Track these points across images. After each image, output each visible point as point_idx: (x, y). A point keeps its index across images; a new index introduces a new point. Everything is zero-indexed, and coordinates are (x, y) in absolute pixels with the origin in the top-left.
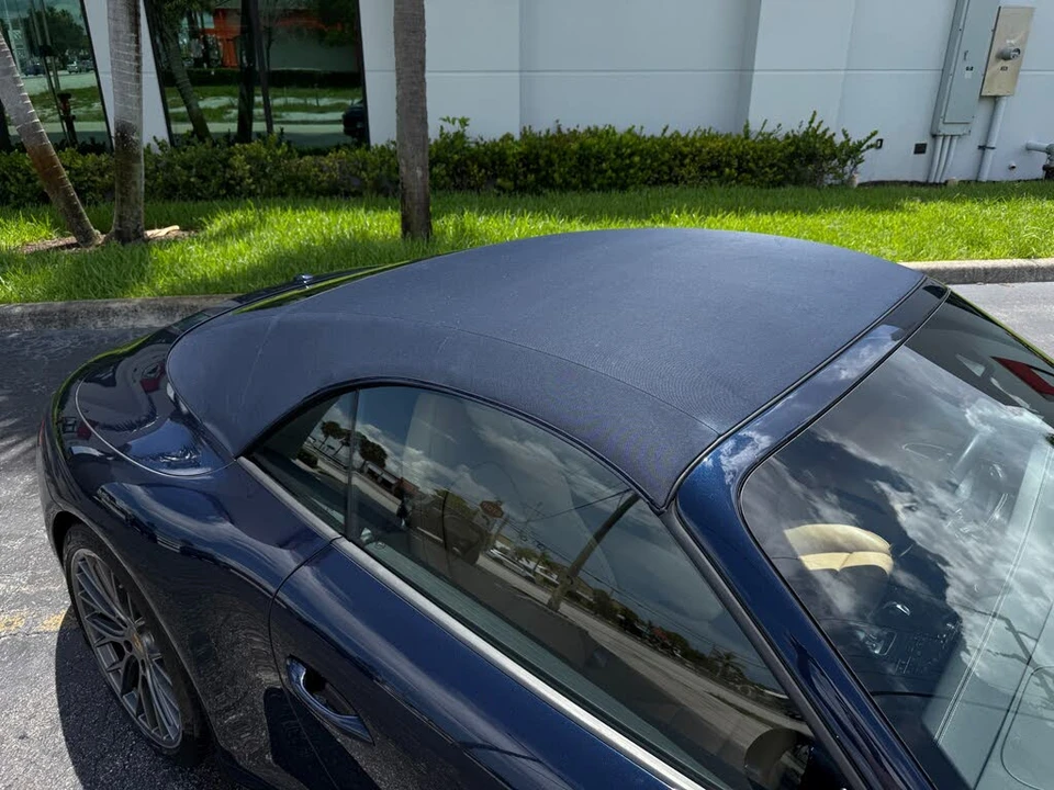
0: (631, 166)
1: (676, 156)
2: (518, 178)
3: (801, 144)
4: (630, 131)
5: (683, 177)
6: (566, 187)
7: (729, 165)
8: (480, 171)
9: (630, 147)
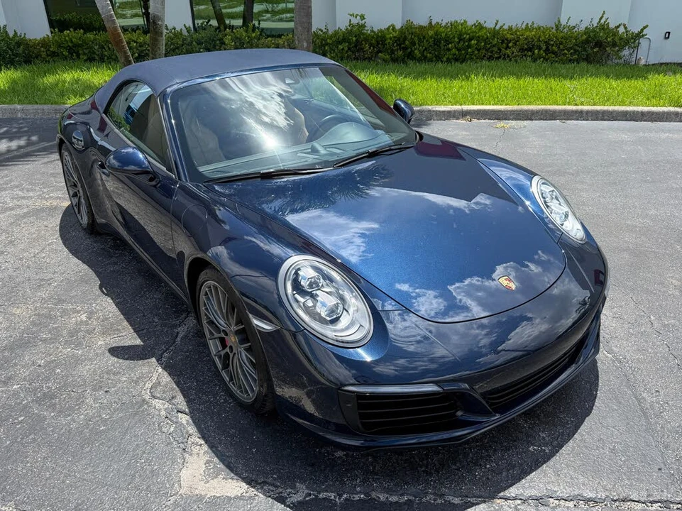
1: (503, 41)
2: (393, 53)
3: (591, 34)
5: (508, 56)
8: (370, 48)
9: (469, 34)
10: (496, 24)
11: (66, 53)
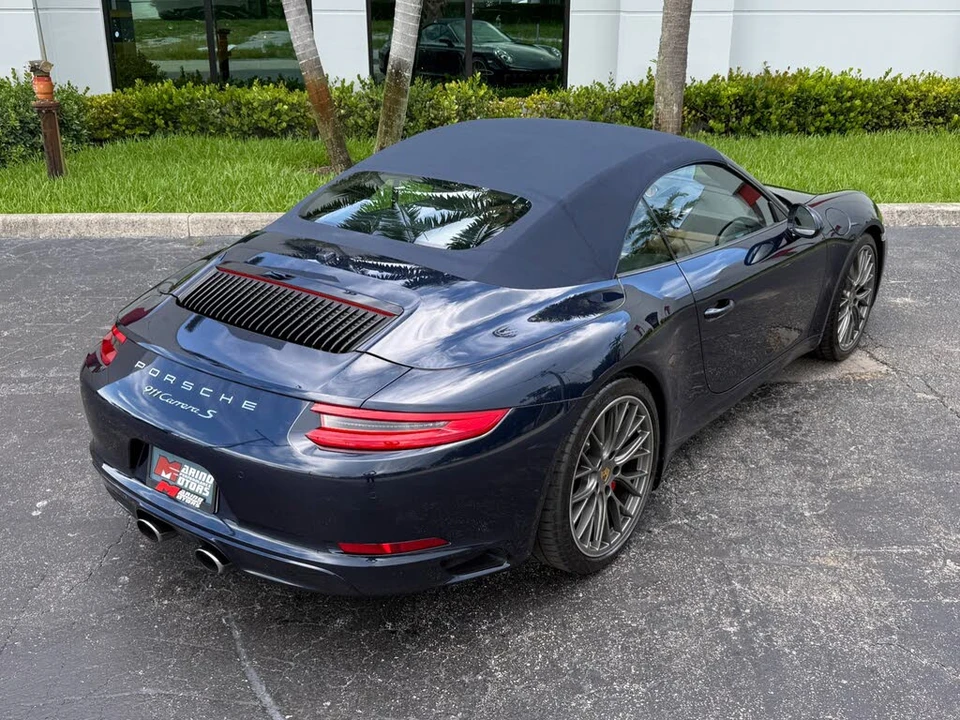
0: (850, 110)
1: (898, 100)
2: (729, 121)
6: (782, 129)
7: (957, 110)
9: (851, 90)
10: (887, 74)
11: (160, 121)
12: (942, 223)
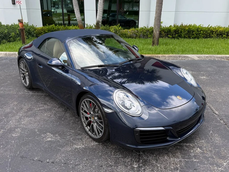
0: (200, 33)
1: (211, 32)
4: (200, 25)
5: (213, 37)
6: (185, 37)
7: (224, 34)
8: (164, 33)
10: (209, 26)
12: (216, 59)
